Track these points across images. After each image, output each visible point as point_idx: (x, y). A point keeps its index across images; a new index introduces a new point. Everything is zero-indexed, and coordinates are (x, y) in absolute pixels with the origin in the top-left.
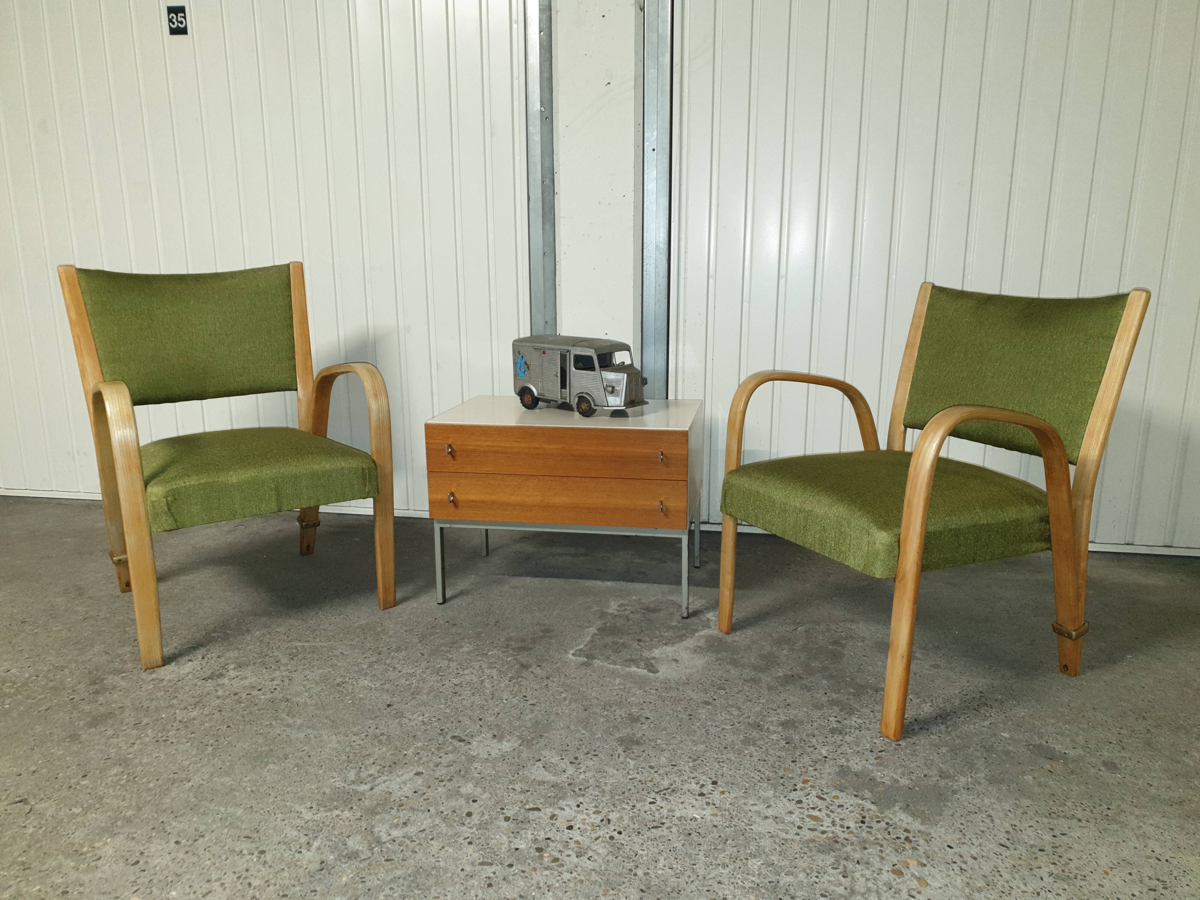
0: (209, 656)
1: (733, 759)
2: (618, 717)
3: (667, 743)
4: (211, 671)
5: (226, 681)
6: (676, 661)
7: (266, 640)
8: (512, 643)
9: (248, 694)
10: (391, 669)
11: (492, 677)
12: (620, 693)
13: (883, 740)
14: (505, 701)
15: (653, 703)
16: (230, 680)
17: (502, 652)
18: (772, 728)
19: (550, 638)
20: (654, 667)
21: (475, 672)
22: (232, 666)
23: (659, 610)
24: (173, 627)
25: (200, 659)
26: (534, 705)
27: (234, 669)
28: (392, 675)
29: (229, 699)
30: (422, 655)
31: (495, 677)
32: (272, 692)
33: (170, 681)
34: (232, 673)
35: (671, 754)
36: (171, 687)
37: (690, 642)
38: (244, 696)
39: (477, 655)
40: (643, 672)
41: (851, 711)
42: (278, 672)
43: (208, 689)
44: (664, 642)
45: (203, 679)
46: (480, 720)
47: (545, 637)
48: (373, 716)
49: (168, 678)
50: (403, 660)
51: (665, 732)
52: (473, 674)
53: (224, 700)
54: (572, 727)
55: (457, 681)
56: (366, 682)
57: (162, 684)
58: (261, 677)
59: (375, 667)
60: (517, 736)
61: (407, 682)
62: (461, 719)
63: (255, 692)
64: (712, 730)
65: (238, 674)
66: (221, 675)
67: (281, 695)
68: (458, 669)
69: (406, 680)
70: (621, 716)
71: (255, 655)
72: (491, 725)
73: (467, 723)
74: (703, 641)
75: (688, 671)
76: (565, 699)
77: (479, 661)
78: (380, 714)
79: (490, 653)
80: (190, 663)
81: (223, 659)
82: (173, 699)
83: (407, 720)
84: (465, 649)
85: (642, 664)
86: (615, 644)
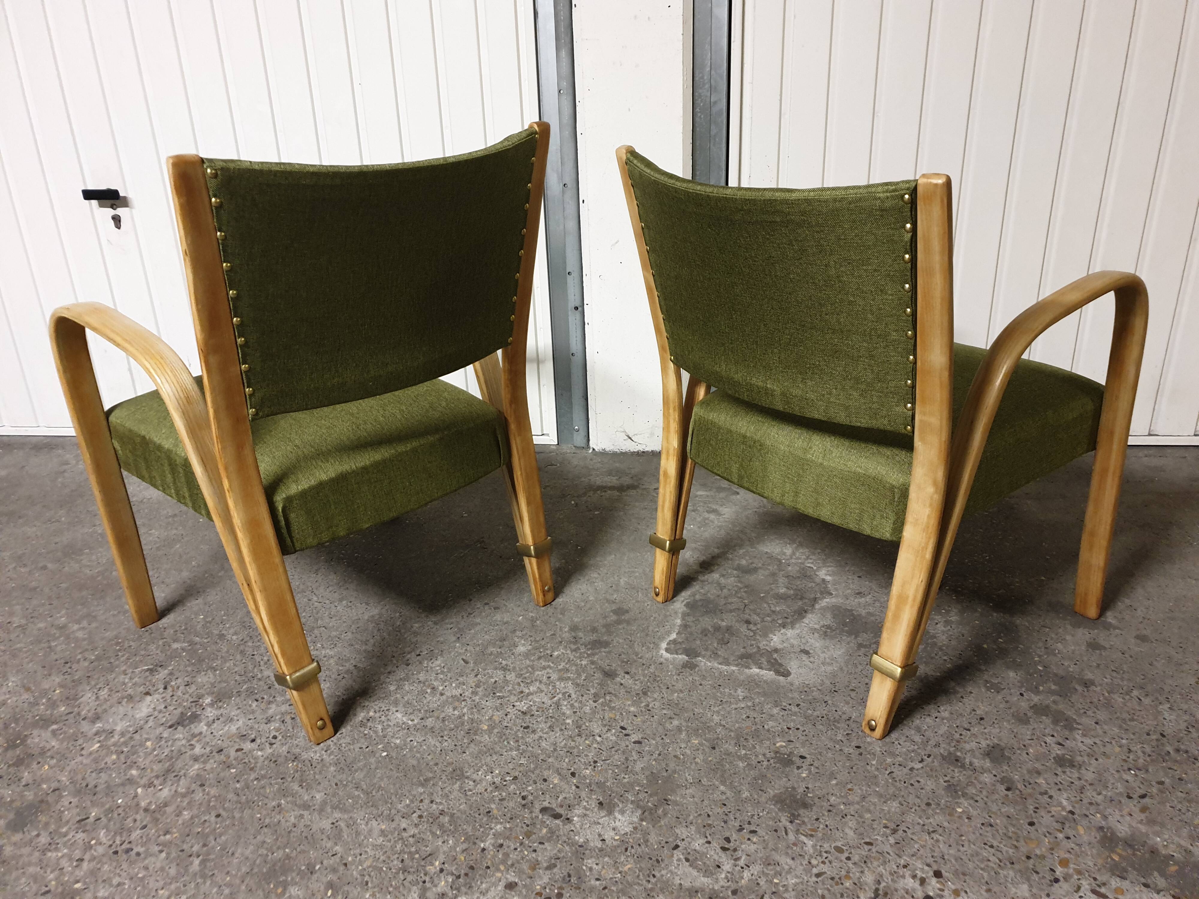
0: (173, 683)
1: (946, 824)
2: (761, 758)
3: (844, 800)
4: (180, 710)
5: (202, 727)
6: (807, 653)
7: (249, 651)
8: (581, 634)
9: (237, 750)
10: (429, 691)
11: (569, 696)
12: (752, 714)
13: (1136, 775)
14: (598, 739)
15: (801, 729)
16: (209, 725)
17: (572, 651)
18: (977, 763)
19: (628, 622)
20: (781, 665)
21: (543, 687)
22: (208, 700)
23: (755, 570)
24: (116, 637)
25: (161, 690)
26: (639, 742)
27: (211, 705)
28: (433, 701)
29: (212, 761)
30: (466, 662)
31: (573, 696)
32: (271, 744)
33: (122, 734)
34: (211, 713)
35: (858, 823)
36: (125, 744)
37: (812, 620)
38: (233, 753)
39: (540, 658)
40: (768, 675)
41: (1069, 725)
42: (273, 706)
43: (179, 743)
44: (780, 622)
45: (170, 727)
46: (573, 774)
47: (619, 622)
48: (421, 778)
49: (118, 728)
50: (442, 673)
51: (834, 782)
52: (542, 691)
53: (204, 762)
54: (705, 781)
55: (523, 706)
56: (399, 715)
57: (113, 740)
58: (251, 717)
59: (407, 688)
60: (632, 802)
61: (456, 712)
62: (546, 773)
63: (248, 746)
64: (899, 773)
65: (218, 712)
66: (195, 718)
67: (285, 749)
68: (519, 684)
69: (455, 709)
70: (764, 755)
71: (237, 678)
72: (590, 784)
73: (556, 781)
74: (829, 616)
75: (829, 669)
76: (679, 729)
77: (544, 668)
78: (431, 775)
79: (556, 653)
80: (149, 698)
81: (193, 687)
82: (130, 767)
83: (471, 783)
84: (521, 649)
85: (764, 660)
86: (717, 629)
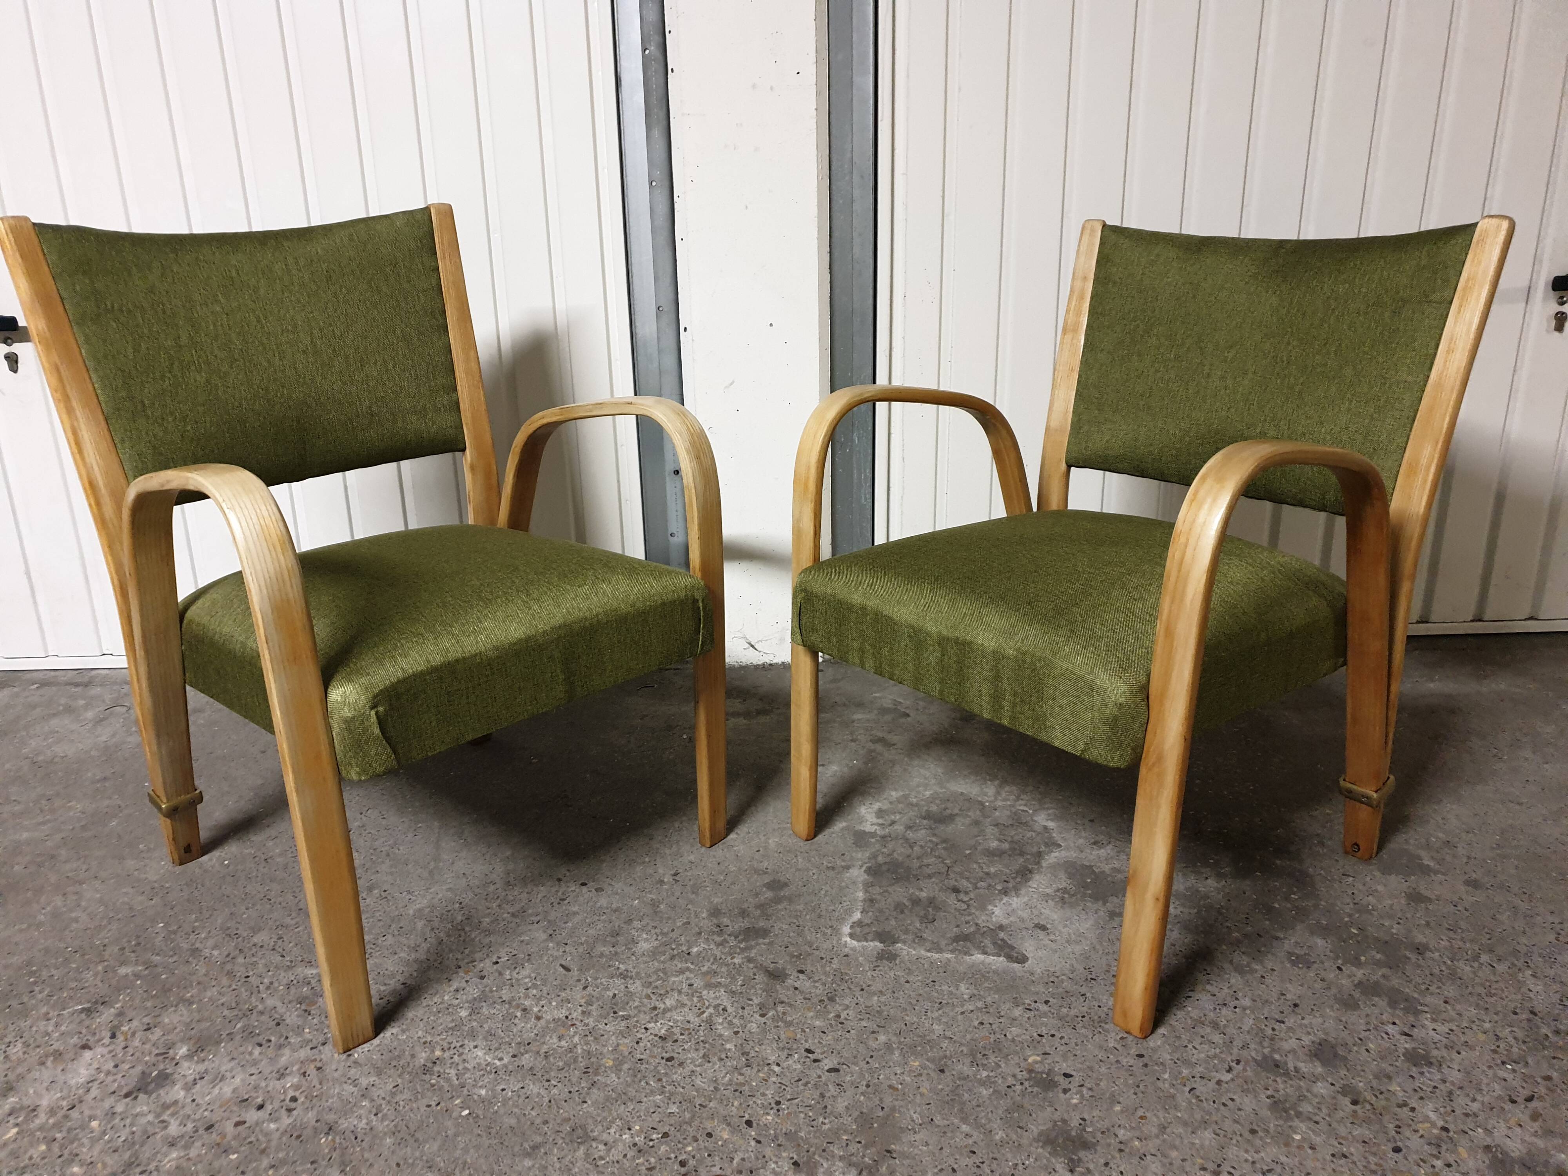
0: (124, 1029)
1: (1283, 1159)
2: (1010, 1081)
3: (1138, 1134)
4: (139, 1069)
5: (177, 1093)
6: (1043, 928)
7: (240, 972)
8: (725, 921)
9: (237, 1124)
10: (519, 1014)
11: (724, 1010)
12: (986, 1019)
13: (1514, 1071)
14: (776, 1069)
15: (1058, 1035)
16: (188, 1088)
17: (718, 945)
18: (1304, 1067)
19: (790, 900)
20: (1012, 948)
21: (684, 999)
22: (183, 1050)
23: (951, 818)
24: (29, 963)
25: (107, 1041)
26: (836, 1070)
27: (189, 1057)
28: (527, 1028)
29: (198, 1144)
30: (567, 969)
31: (730, 1009)
32: (290, 1110)
33: (52, 1112)
34: (189, 1069)
35: (1164, 1165)
36: (57, 1126)
37: (1040, 883)
38: (229, 1128)
39: (672, 958)
40: (998, 962)
41: (1412, 1008)
42: (287, 1051)
43: (143, 1121)
44: (999, 887)
45: (127, 1096)
46: (749, 1123)
47: (778, 900)
48: (526, 1145)
49: (45, 1103)
50: (535, 986)
51: (1118, 1108)
52: (683, 1005)
53: (187, 1147)
54: (938, 1120)
55: (659, 1028)
56: (480, 1053)
57: (38, 1122)
58: (253, 1070)
59: (485, 1011)
60: (841, 1158)
61: (563, 1043)
62: (709, 1125)
63: (252, 1116)
64: (1203, 1089)
65: (201, 1067)
66: (164, 1079)
67: (311, 1115)
68: (648, 997)
69: (560, 1038)
70: (1014, 1076)
71: (226, 1012)
72: (776, 1137)
73: (726, 1136)
74: (1062, 875)
75: (1078, 949)
76: (888, 1046)
77: (682, 972)
78: (539, 1139)
79: (695, 950)
80: (88, 1054)
81: (158, 1032)
82: (70, 1162)
83: (601, 1147)
84: (644, 946)
85: (987, 942)
86: (916, 902)
